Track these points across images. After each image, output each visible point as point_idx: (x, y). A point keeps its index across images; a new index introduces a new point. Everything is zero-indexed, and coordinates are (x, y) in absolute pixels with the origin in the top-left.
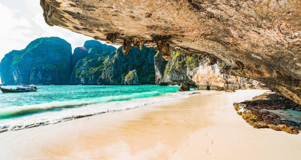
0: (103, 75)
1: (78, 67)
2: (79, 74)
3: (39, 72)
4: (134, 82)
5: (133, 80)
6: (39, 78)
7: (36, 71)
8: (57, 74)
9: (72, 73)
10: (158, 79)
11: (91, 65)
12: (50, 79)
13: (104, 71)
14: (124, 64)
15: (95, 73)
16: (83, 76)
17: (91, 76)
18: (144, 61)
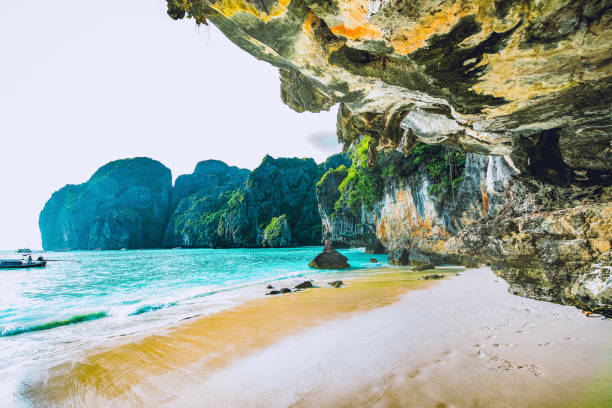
0: (220, 226)
1: (180, 213)
2: (180, 228)
3: (106, 225)
4: (282, 240)
5: (280, 236)
6: (105, 236)
7: (102, 222)
8: (140, 227)
9: (169, 224)
10: (326, 232)
11: (203, 208)
12: (125, 237)
13: (223, 219)
14: (263, 205)
15: (210, 225)
16: (187, 229)
17: (203, 230)
18: (306, 197)
